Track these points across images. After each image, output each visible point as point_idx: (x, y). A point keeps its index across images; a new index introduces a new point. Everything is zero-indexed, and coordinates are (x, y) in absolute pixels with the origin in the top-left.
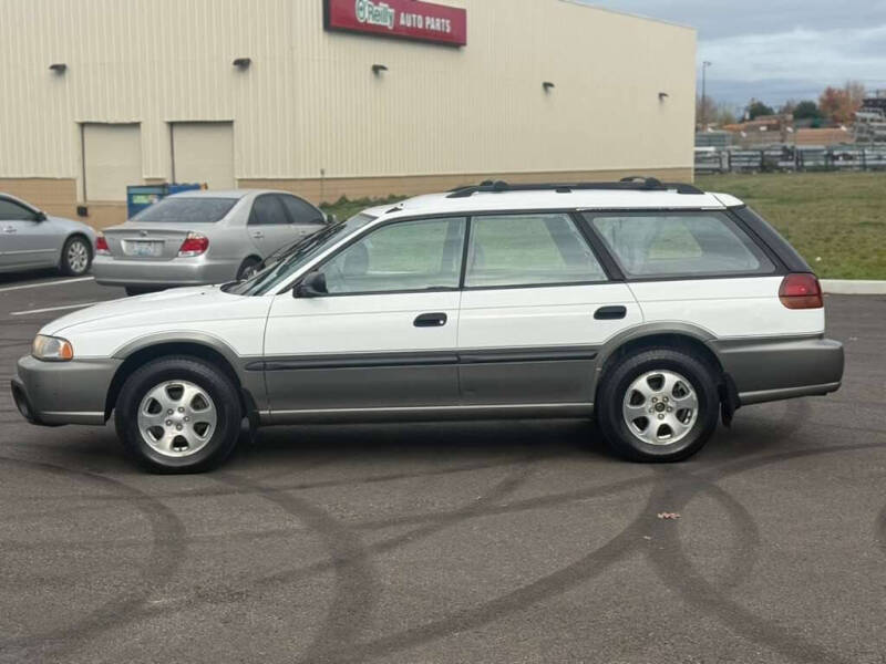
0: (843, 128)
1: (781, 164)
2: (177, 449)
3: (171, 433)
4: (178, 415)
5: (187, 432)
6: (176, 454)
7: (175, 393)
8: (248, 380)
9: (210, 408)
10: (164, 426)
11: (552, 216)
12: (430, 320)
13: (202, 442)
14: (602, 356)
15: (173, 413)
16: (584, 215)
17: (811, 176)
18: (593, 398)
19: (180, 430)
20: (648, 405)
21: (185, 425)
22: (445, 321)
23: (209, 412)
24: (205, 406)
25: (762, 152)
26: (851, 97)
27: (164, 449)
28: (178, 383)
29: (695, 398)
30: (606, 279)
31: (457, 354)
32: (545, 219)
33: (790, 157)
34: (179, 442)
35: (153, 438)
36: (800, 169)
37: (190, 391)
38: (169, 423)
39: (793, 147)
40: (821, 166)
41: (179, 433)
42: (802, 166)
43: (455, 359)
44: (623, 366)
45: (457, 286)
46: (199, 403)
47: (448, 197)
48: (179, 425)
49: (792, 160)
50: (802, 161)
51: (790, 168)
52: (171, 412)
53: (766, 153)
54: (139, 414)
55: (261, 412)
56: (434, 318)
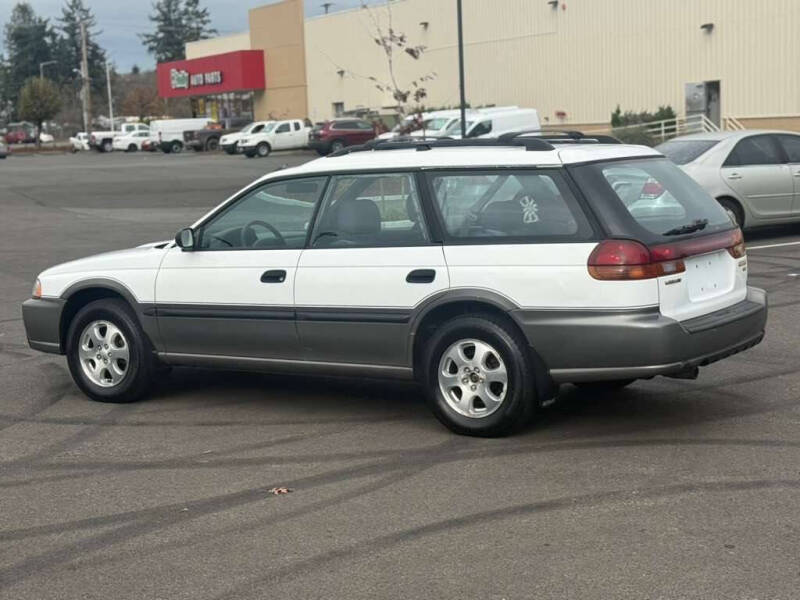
4: (104, 351)
6: (103, 383)
10: (95, 360)
12: (274, 277)
14: (416, 322)
16: (427, 174)
18: (411, 363)
19: (106, 363)
21: (109, 360)
22: (284, 278)
23: (125, 351)
27: (97, 380)
28: (104, 323)
29: (504, 371)
31: (295, 311)
35: (92, 369)
41: (105, 366)
43: (292, 315)
48: (105, 359)
52: (100, 347)
54: (80, 348)
56: (277, 275)
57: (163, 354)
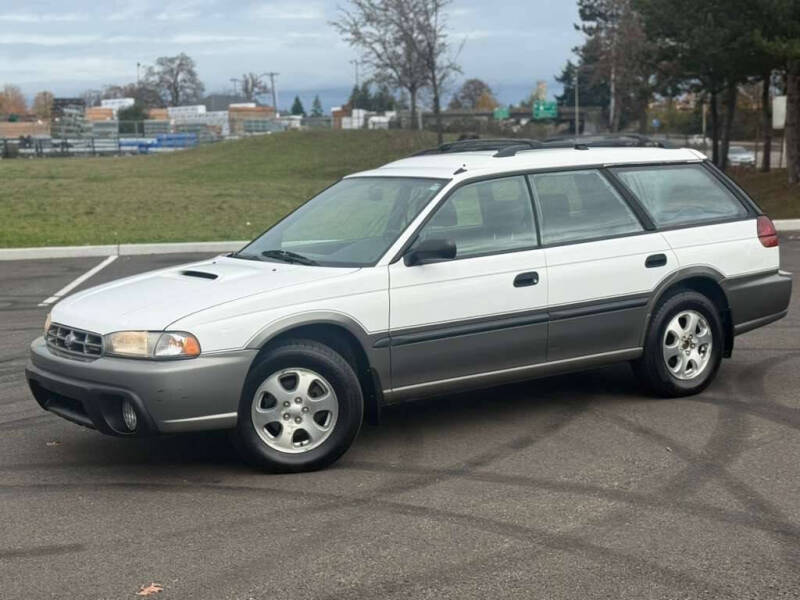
0: (40, 122)
1: (22, 151)
2: (298, 444)
3: (289, 428)
4: (296, 407)
5: (308, 424)
6: (298, 449)
7: (290, 383)
8: (376, 360)
9: (329, 394)
10: (282, 421)
11: (587, 172)
12: (526, 280)
13: (324, 433)
14: (652, 302)
15: (289, 405)
16: (611, 170)
17: (51, 161)
18: (642, 343)
19: (299, 422)
20: (678, 344)
21: (304, 417)
22: (537, 279)
23: (328, 400)
24: (323, 392)
25: (5, 141)
26: (10, 97)
27: (282, 446)
28: (291, 371)
29: (710, 333)
30: (642, 230)
31: (547, 311)
32: (576, 176)
33: (28, 145)
34: (300, 436)
35: (270, 435)
36: (40, 155)
37: (306, 378)
38: (288, 416)
39: (29, 137)
40: (56, 152)
41: (299, 426)
42: (41, 152)
43: (547, 316)
44: (662, 309)
45: (535, 243)
46: (315, 390)
47: (495, 156)
48: (298, 418)
49: (30, 147)
50: (41, 148)
51: (32, 154)
52: (287, 404)
53: (9, 142)
54: (253, 412)
55: (385, 392)
56: (529, 277)
57: (389, 391)
